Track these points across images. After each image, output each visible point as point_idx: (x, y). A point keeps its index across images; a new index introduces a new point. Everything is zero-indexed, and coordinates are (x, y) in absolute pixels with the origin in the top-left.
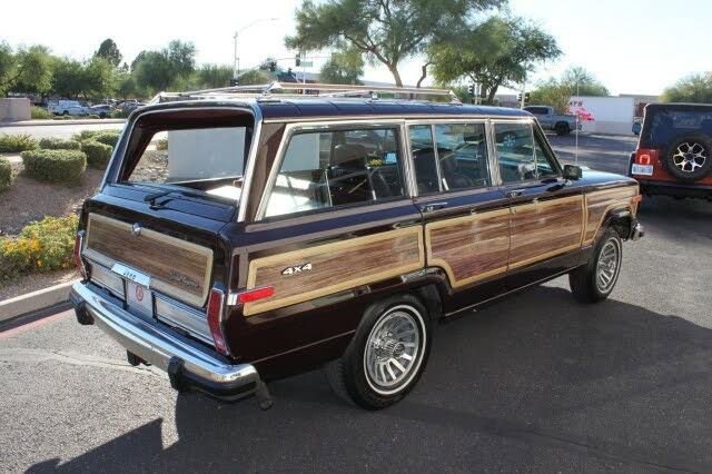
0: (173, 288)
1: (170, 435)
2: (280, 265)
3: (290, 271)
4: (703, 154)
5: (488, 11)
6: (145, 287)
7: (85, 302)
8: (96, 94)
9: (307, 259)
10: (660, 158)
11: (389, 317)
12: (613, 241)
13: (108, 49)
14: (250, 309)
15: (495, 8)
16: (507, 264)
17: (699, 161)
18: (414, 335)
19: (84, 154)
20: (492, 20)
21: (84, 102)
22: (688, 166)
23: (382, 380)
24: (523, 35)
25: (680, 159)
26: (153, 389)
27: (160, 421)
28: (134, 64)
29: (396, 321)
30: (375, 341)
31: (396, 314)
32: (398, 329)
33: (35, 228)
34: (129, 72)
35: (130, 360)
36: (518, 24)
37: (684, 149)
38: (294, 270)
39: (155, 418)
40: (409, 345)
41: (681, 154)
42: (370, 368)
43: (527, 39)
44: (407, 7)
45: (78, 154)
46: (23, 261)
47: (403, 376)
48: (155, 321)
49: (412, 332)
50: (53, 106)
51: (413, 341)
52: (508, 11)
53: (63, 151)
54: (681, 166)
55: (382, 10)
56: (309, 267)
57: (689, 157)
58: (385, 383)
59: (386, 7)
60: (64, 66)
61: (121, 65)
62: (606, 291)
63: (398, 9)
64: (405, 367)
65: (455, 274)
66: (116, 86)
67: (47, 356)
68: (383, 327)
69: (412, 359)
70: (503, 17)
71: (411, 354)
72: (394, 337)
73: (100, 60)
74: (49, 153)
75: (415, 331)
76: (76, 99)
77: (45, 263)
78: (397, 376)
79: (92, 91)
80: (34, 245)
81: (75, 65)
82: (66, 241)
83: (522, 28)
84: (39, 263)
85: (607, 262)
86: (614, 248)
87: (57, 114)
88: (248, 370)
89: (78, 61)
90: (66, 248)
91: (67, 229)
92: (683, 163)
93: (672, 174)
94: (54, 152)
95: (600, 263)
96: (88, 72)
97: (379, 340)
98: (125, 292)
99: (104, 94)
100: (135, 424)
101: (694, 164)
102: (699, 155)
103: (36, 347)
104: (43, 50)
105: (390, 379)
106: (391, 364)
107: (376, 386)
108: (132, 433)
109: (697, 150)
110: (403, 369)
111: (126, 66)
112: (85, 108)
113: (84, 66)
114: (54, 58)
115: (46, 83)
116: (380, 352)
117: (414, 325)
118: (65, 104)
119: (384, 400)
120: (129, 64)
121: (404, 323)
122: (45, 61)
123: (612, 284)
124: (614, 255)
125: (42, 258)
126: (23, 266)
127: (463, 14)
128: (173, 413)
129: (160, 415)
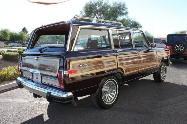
0: (47, 73)
1: (46, 118)
2: (79, 63)
3: (82, 65)
4: (183, 46)
5: (123, 16)
6: (39, 74)
7: (21, 82)
8: (21, 41)
9: (86, 63)
10: (172, 48)
11: (108, 82)
12: (164, 66)
13: (24, 30)
14: (70, 76)
15: (125, 16)
16: (138, 69)
17: (182, 48)
18: (115, 88)
19: (18, 53)
20: (124, 19)
21: (18, 43)
22: (179, 50)
23: (107, 100)
24: (132, 23)
25: (177, 48)
26: (40, 107)
27: (43, 114)
28: (31, 34)
29: (110, 83)
30: (104, 89)
31: (110, 81)
32: (110, 86)
33: (6, 69)
34: (30, 36)
35: (34, 97)
36: (130, 20)
37: (178, 45)
38: (83, 65)
39: (41, 114)
40: (113, 91)
41: (177, 47)
42: (103, 96)
43: (133, 23)
44: (102, 16)
45: (17, 53)
46: (2, 77)
47: (112, 99)
48: (42, 84)
49: (114, 87)
50: (10, 44)
51: (115, 89)
52: (128, 17)
53: (13, 53)
54: (177, 50)
55: (96, 17)
56: (87, 65)
57: (179, 47)
58: (107, 101)
59: (97, 16)
60: (13, 34)
61: (28, 34)
62: (163, 79)
63: (100, 17)
64: (113, 97)
65: (125, 70)
66: (26, 39)
67: (9, 100)
68: (106, 85)
69: (114, 95)
70: (127, 18)
71: (114, 93)
72: (109, 88)
73: (22, 32)
74: (9, 53)
75: (115, 87)
76: (16, 42)
77: (8, 78)
78: (111, 99)
79: (20, 40)
80: (5, 73)
81: (16, 34)
82: (14, 72)
83: (131, 21)
84: (7, 78)
85: (163, 71)
86: (164, 67)
87: (11, 46)
88: (70, 94)
89: (16, 33)
90: (14, 74)
91: (15, 69)
92: (178, 49)
93: (175, 52)
94: (10, 53)
95: (161, 71)
96: (19, 35)
97: (105, 89)
98: (33, 77)
99: (23, 41)
100: (36, 115)
101: (181, 49)
102: (182, 47)
103: (6, 98)
104: (8, 30)
105: (109, 100)
106: (109, 96)
107: (105, 102)
108: (35, 118)
109: (181, 45)
110: (112, 98)
111: (29, 34)
112: (18, 45)
113: (18, 34)
114: (10, 32)
115: (8, 38)
116: (106, 92)
117: (115, 85)
118: (13, 44)
119: (107, 106)
120: (30, 34)
121: (112, 84)
122: (8, 33)
123: (165, 77)
124: (165, 69)
125: (8, 76)
126: (2, 78)
127: (117, 17)
128: (47, 112)
129: (43, 113)
